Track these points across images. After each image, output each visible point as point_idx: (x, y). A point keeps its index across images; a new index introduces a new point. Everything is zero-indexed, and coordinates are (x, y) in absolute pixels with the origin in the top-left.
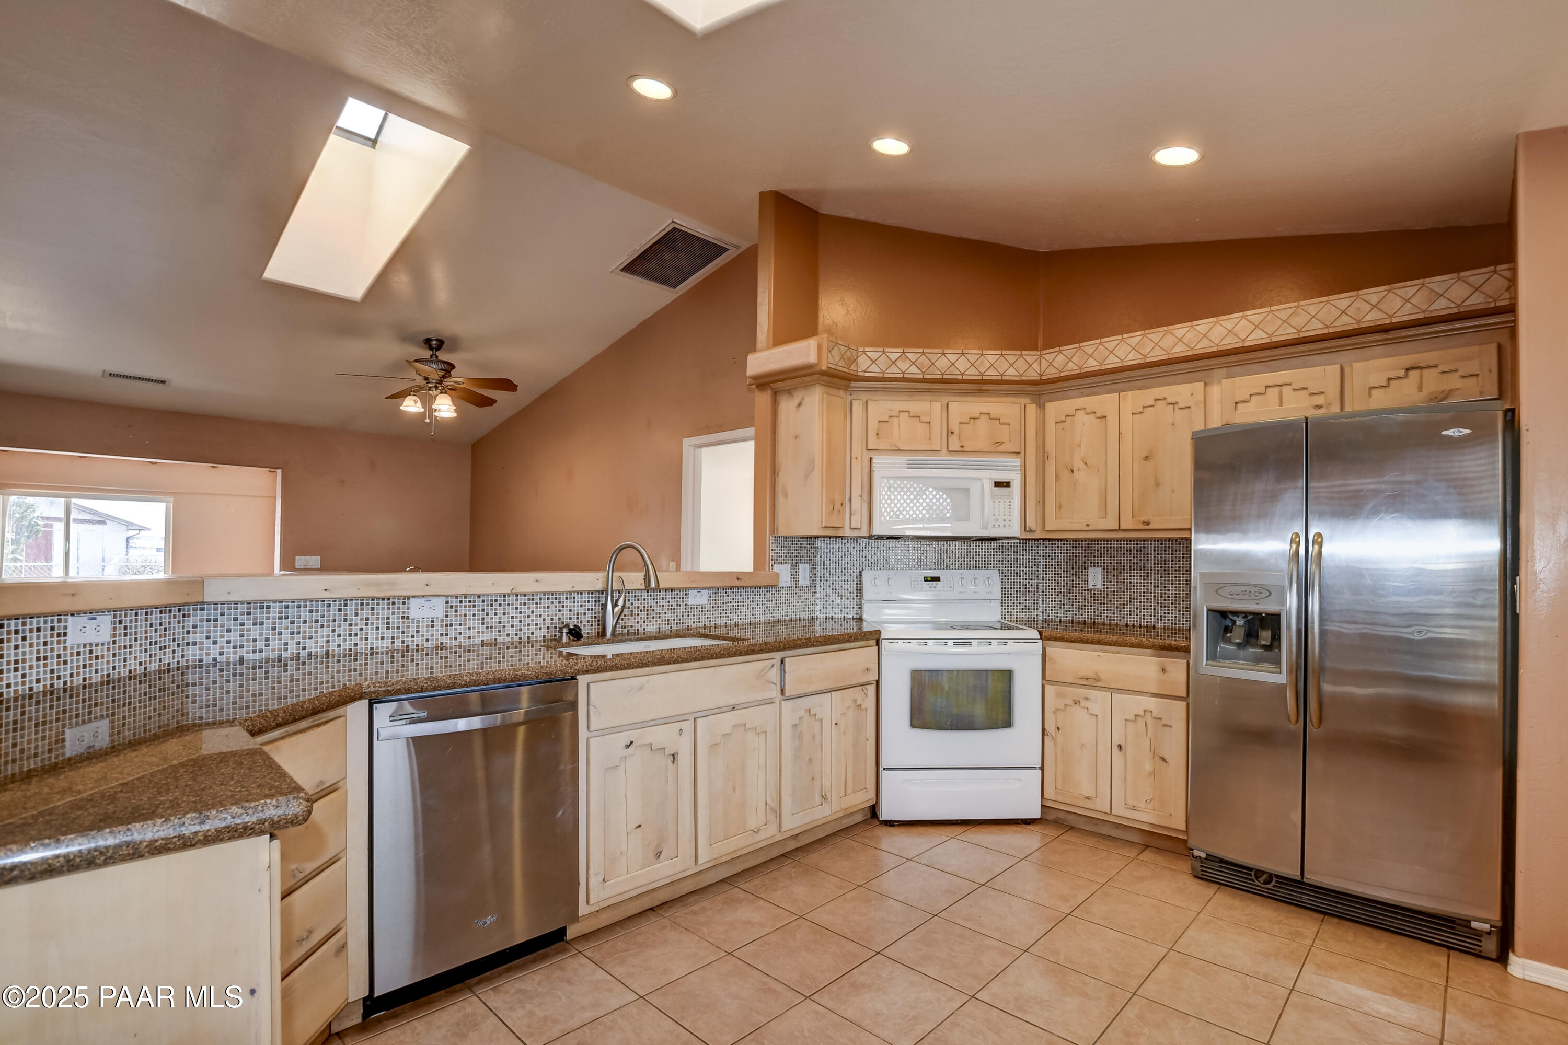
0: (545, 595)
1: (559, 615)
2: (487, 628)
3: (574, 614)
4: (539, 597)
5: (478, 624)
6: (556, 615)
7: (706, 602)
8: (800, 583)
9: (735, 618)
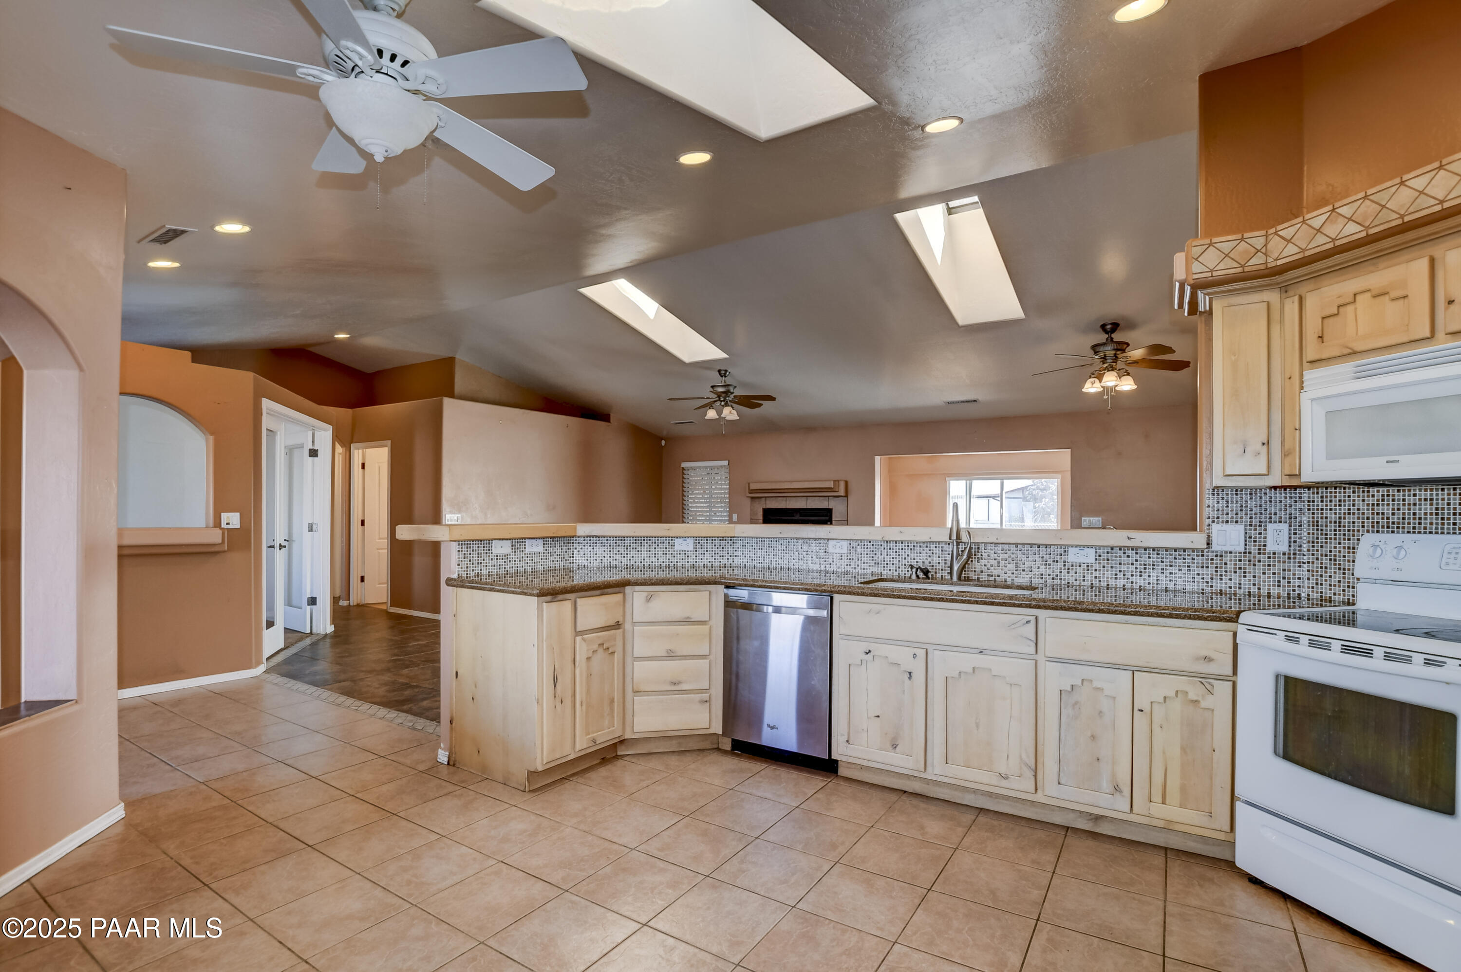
0: (917, 543)
1: (930, 559)
2: (875, 563)
3: (942, 560)
4: (913, 545)
5: (870, 560)
6: (927, 559)
7: (1093, 561)
8: (1270, 548)
9: (1140, 581)
